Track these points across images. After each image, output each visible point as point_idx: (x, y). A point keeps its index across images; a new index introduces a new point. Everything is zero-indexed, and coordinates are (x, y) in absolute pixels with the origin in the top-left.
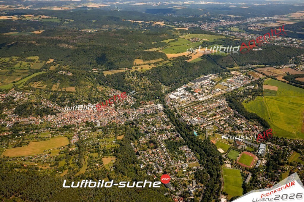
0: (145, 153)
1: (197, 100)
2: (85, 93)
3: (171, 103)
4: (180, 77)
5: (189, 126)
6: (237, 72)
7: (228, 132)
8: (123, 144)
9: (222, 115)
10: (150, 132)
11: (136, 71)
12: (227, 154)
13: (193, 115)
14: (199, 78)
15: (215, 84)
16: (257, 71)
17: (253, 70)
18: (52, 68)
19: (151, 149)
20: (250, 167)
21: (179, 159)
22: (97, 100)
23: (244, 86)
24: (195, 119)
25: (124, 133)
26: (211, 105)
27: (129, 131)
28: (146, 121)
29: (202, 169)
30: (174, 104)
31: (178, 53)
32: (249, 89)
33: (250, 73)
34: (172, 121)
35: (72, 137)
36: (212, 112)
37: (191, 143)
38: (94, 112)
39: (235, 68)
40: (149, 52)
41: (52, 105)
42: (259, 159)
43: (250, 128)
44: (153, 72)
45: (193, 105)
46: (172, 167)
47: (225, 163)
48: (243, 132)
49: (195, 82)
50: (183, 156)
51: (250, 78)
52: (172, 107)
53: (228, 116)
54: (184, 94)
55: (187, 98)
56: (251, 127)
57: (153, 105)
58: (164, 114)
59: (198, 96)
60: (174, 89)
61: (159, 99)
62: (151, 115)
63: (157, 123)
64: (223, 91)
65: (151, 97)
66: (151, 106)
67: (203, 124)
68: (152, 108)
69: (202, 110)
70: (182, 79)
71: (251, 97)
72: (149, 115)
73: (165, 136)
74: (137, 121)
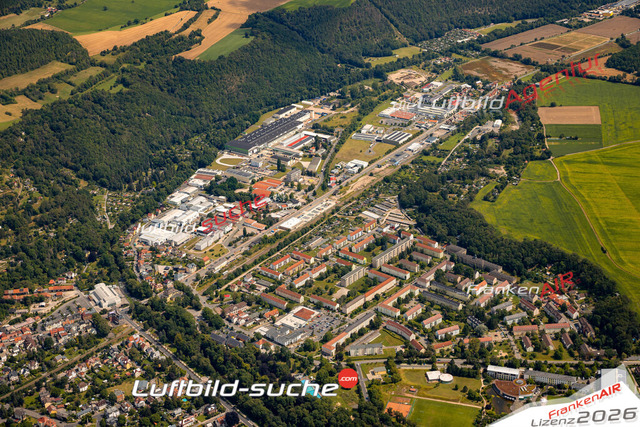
1: (275, 229)
3: (161, 269)
4: (169, 136)
5: (271, 362)
6: (412, 72)
7: (449, 347)
9: (401, 275)
13: (274, 303)
14: (258, 126)
15: (334, 140)
16: (495, 55)
17: (478, 50)
23: (459, 131)
24: (290, 320)
26: (342, 243)
30: (176, 270)
31: (130, 24)
32: (483, 138)
33: (471, 66)
34: (187, 353)
36: (357, 274)
39: (400, 54)
45: (262, 259)
48: (511, 334)
49: (243, 149)
51: (474, 86)
52: (170, 284)
53: (431, 277)
54: (210, 215)
55: (228, 229)
56: (538, 305)
57: (72, 294)
58: (137, 328)
59: (275, 211)
60: (158, 200)
61: (98, 260)
62: (76, 348)
63: (115, 380)
64: (379, 166)
65: (55, 257)
66: (64, 302)
67: (332, 338)
68: (71, 312)
69: (310, 273)
70: (179, 143)
71: (502, 171)
72: (66, 348)
74: (8, 395)
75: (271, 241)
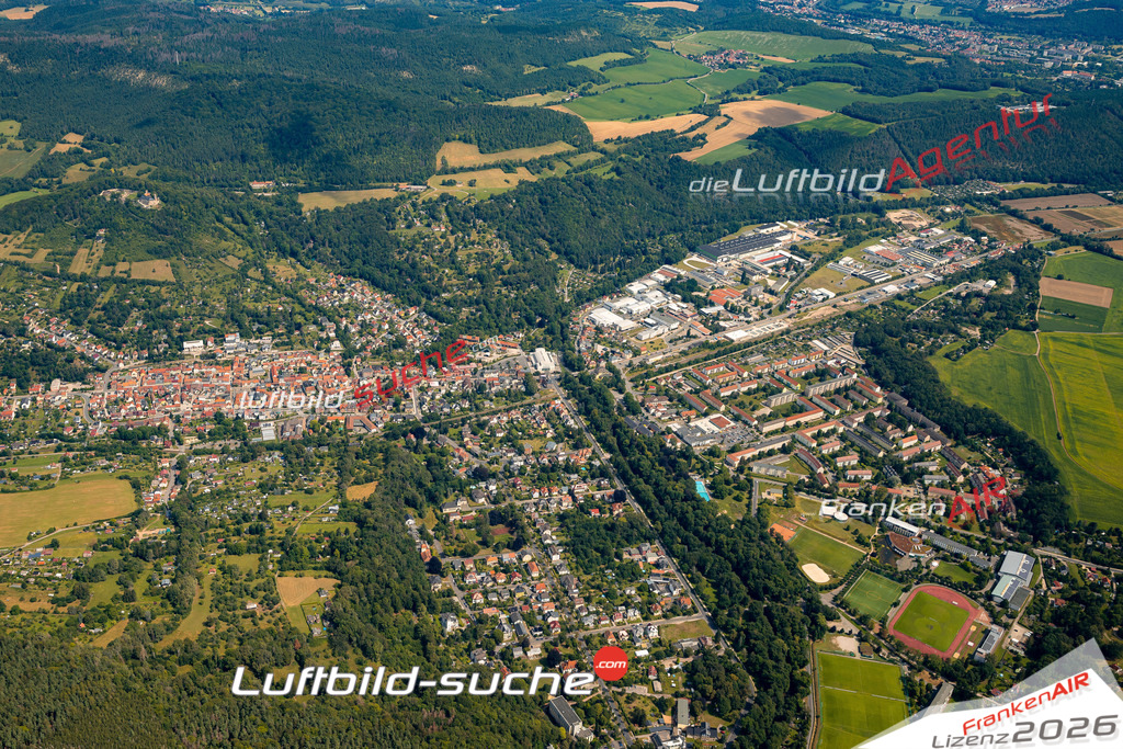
0: (469, 566)
1: (720, 337)
2: (214, 289)
3: (599, 349)
4: (646, 229)
5: (672, 457)
6: (915, 213)
7: (855, 489)
8: (371, 520)
9: (831, 409)
10: (494, 475)
11: (444, 197)
12: (844, 592)
13: (694, 404)
14: (735, 236)
15: (808, 265)
16: (1013, 213)
17: (996, 204)
18: (75, 174)
19: (497, 549)
20: (946, 655)
21: (618, 601)
22: (265, 322)
23: (944, 283)
24: (704, 424)
25: (380, 472)
26: (781, 366)
27: (403, 464)
28: (482, 425)
29: (721, 653)
30: (613, 352)
31: (640, 118)
33: (981, 221)
34: (598, 428)
35: (149, 479)
36: (786, 398)
37: (678, 531)
38: (251, 376)
39: (906, 194)
40: (509, 111)
41: (69, 339)
42: (994, 622)
43: (961, 479)
44: (524, 205)
45: (697, 361)
46: (587, 633)
47: (833, 630)
48: (925, 493)
49: (713, 255)
50: (639, 589)
51: (978, 241)
52: (603, 364)
53: (861, 419)
54: (661, 310)
55: (673, 326)
56: (965, 472)
57: (515, 351)
58: (561, 395)
59: (724, 320)
60: (617, 286)
61: (546, 327)
62: (504, 398)
63: (529, 435)
64: (846, 300)
65: (510, 316)
66: (506, 357)
67: (740, 450)
68: (509, 367)
69: (740, 385)
70: (654, 238)
71: (976, 333)
72: (496, 396)
73: (560, 493)
74: (438, 422)
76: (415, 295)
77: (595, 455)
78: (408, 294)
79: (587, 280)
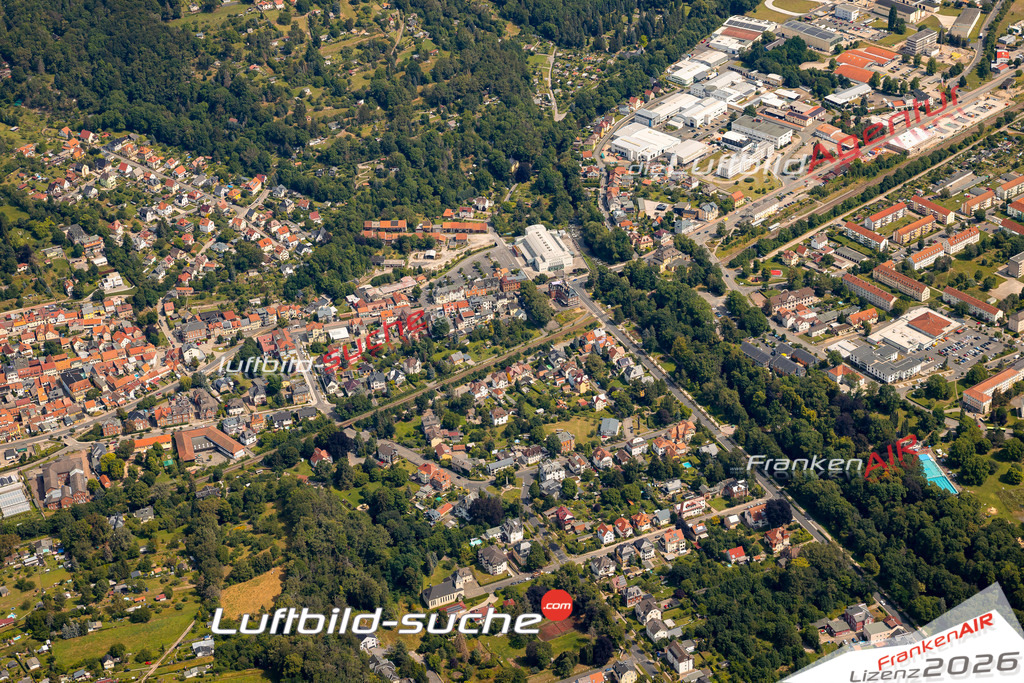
1: (878, 148)
3: (649, 207)
5: (860, 413)
10: (513, 510)
13: (869, 296)
24: (898, 332)
27: (325, 521)
30: (680, 212)
34: (695, 375)
37: (915, 568)
45: (848, 206)
52: (667, 239)
54: (749, 111)
55: (784, 139)
57: (484, 240)
58: (601, 316)
59: (878, 112)
60: (650, 73)
61: (533, 179)
62: (488, 342)
63: (559, 412)
65: (457, 167)
66: (469, 253)
67: (986, 378)
68: (481, 273)
69: (945, 242)
72: (471, 339)
73: (657, 526)
74: (368, 414)
75: (868, 172)
76: (253, 152)
77: (703, 434)
78: (237, 150)
79: (588, 69)
